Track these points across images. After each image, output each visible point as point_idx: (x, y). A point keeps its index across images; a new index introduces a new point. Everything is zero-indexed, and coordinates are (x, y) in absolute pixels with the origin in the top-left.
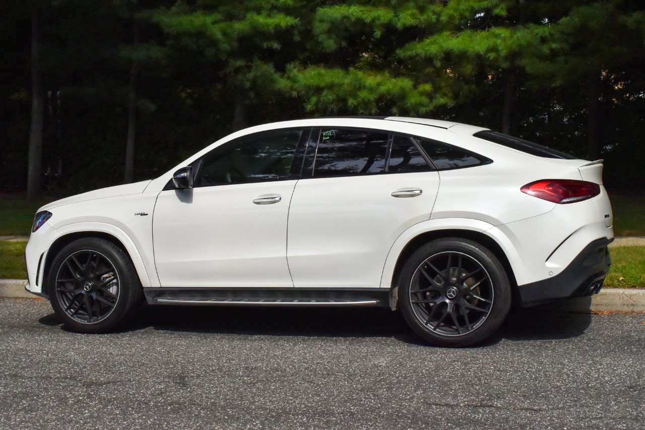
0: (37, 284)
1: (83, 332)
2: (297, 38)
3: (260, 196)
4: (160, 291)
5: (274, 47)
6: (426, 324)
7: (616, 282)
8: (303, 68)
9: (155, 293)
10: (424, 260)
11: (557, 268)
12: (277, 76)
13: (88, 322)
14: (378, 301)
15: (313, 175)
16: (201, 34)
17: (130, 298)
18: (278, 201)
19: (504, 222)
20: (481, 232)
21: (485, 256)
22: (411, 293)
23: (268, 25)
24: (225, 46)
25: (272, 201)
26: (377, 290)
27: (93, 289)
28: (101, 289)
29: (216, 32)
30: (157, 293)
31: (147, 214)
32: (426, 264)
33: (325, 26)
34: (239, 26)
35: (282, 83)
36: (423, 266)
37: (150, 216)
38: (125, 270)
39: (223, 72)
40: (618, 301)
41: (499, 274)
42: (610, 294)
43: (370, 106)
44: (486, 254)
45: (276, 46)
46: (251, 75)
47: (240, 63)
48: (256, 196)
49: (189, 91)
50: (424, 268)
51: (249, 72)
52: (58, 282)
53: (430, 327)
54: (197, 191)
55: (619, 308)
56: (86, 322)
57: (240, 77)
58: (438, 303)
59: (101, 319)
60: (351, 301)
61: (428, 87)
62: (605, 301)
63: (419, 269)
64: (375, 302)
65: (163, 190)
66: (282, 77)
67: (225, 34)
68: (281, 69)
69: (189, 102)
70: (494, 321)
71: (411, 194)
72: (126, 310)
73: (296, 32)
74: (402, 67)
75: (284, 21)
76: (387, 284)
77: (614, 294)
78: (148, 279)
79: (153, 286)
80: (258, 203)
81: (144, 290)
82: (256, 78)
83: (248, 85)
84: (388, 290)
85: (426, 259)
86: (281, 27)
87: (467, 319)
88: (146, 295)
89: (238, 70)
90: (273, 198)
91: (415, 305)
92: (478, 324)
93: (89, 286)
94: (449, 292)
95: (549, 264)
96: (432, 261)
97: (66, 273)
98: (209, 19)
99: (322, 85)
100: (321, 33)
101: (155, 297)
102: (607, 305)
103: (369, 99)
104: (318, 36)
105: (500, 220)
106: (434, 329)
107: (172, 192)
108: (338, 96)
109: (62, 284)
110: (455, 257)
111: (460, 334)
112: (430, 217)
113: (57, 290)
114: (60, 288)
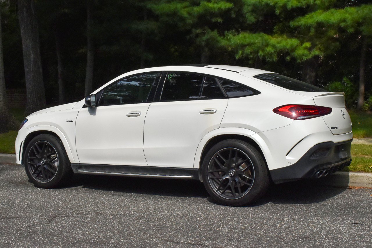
0: (19, 160)
1: (40, 188)
2: (234, 16)
3: (130, 112)
4: (79, 165)
5: (218, 21)
6: (217, 191)
7: (367, 169)
8: (237, 33)
9: (77, 167)
10: (216, 153)
11: (292, 160)
12: (219, 38)
13: (43, 182)
14: (192, 176)
15: (160, 100)
16: (174, 14)
17: (63, 169)
18: (139, 115)
19: (262, 131)
20: (248, 136)
21: (250, 151)
22: (209, 172)
23: (214, 8)
24: (189, 21)
25: (137, 115)
26: (192, 170)
27: (45, 163)
28: (50, 164)
29: (184, 13)
30: (78, 167)
31: (72, 121)
32: (217, 155)
33: (250, 8)
34: (197, 10)
35: (223, 43)
36: (216, 156)
37: (74, 122)
38: (62, 153)
39: (189, 36)
40: (365, 181)
41: (258, 162)
42: (361, 176)
43: (273, 56)
44: (251, 150)
45: (220, 20)
46: (205, 38)
47: (199, 31)
48: (128, 112)
49: (176, 47)
50: (216, 157)
51: (204, 36)
52: (29, 159)
53: (219, 193)
54: (99, 108)
55: (366, 185)
56: (42, 182)
57: (199, 39)
58: (224, 179)
59: (50, 180)
60: (178, 176)
61: (308, 44)
62: (357, 181)
63: (213, 158)
64: (191, 176)
65: (83, 108)
66: (223, 39)
67: (189, 14)
68: (222, 34)
69: (176, 53)
70: (254, 191)
71: (211, 112)
72: (62, 176)
73: (233, 12)
74: (296, 32)
75: (225, 5)
76: (197, 166)
77: (363, 177)
78: (74, 159)
79: (76, 162)
80: (129, 116)
81: (71, 164)
82: (208, 39)
83: (204, 43)
84: (197, 170)
85: (217, 152)
86: (222, 10)
87: (239, 189)
88: (72, 168)
89: (197, 36)
90: (136, 113)
91: (211, 179)
92: (246, 193)
93: (44, 162)
94: (230, 173)
95: (288, 157)
96: (221, 153)
97: (32, 154)
98: (179, 6)
99: (245, 44)
100: (248, 12)
101: (77, 169)
102: (358, 183)
103: (271, 52)
104: (246, 14)
105: (259, 129)
106: (221, 195)
107: (87, 109)
108: (254, 50)
109: (31, 160)
110: (234, 151)
111: (235, 198)
112: (220, 126)
113: (29, 163)
114: (30, 162)
